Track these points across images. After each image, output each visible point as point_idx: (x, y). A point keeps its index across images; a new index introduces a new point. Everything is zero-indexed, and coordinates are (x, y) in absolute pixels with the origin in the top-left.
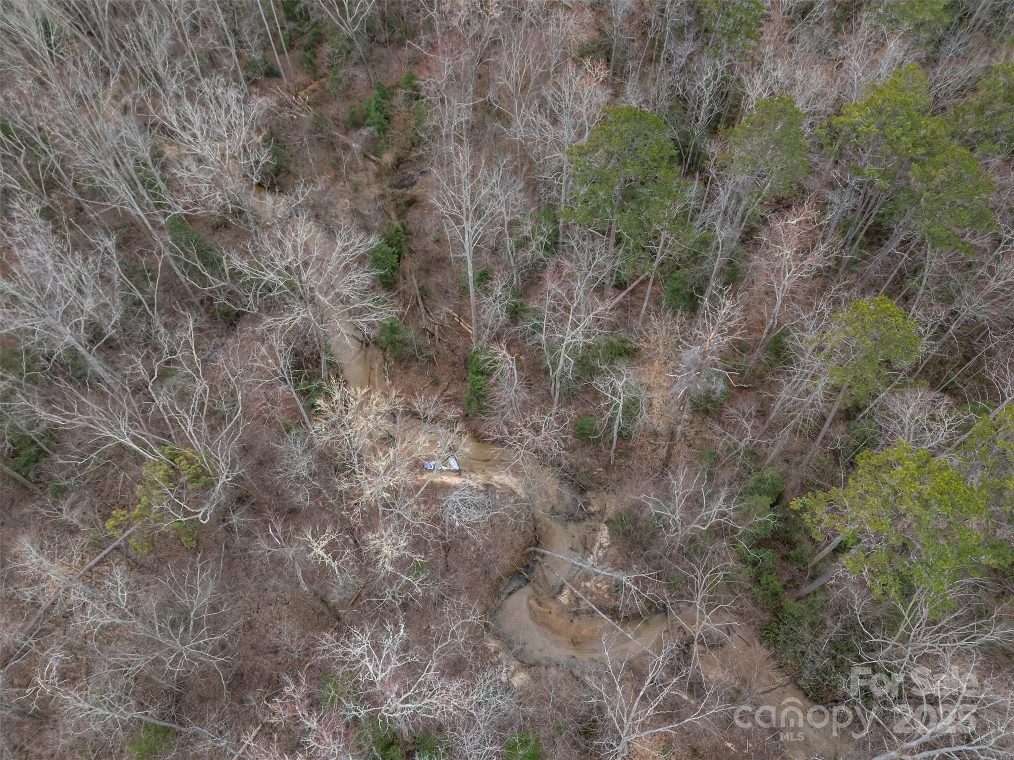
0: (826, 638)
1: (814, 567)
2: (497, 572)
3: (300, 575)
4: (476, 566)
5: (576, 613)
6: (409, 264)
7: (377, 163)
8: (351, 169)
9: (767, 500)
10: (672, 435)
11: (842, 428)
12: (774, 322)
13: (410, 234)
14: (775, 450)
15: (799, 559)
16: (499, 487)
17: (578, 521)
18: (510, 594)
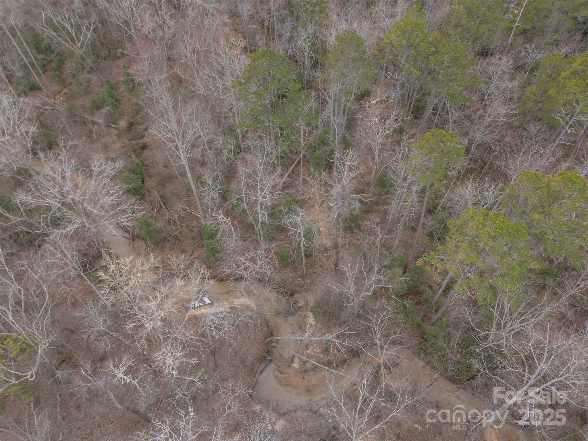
0: (454, 342)
1: (436, 303)
2: (250, 359)
3: (113, 398)
4: (236, 360)
5: (306, 371)
6: (150, 183)
7: (116, 129)
8: (100, 135)
9: (400, 271)
10: (336, 246)
11: (430, 218)
12: (377, 168)
13: (147, 166)
14: (397, 240)
15: (426, 301)
16: (239, 307)
17: (293, 314)
18: (261, 372)
